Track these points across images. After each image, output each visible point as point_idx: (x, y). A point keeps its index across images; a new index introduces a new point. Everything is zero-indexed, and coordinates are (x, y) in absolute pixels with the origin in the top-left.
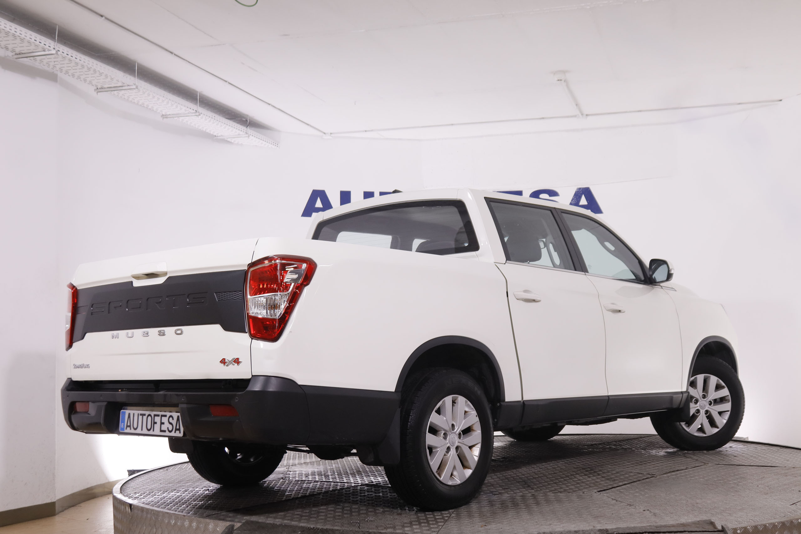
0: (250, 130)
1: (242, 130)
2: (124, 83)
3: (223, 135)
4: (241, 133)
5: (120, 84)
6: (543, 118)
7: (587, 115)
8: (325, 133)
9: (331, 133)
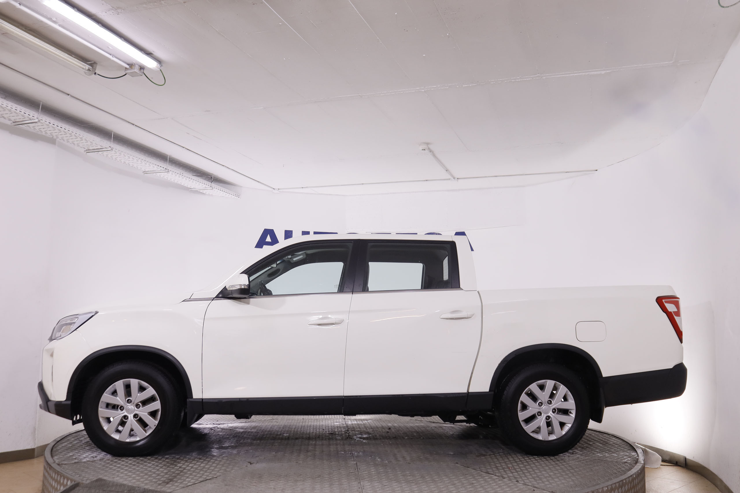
0: (213, 185)
1: (208, 184)
2: (102, 146)
3: (195, 188)
4: (207, 186)
5: (99, 147)
6: (427, 180)
7: (457, 179)
8: (274, 189)
9: (278, 189)
